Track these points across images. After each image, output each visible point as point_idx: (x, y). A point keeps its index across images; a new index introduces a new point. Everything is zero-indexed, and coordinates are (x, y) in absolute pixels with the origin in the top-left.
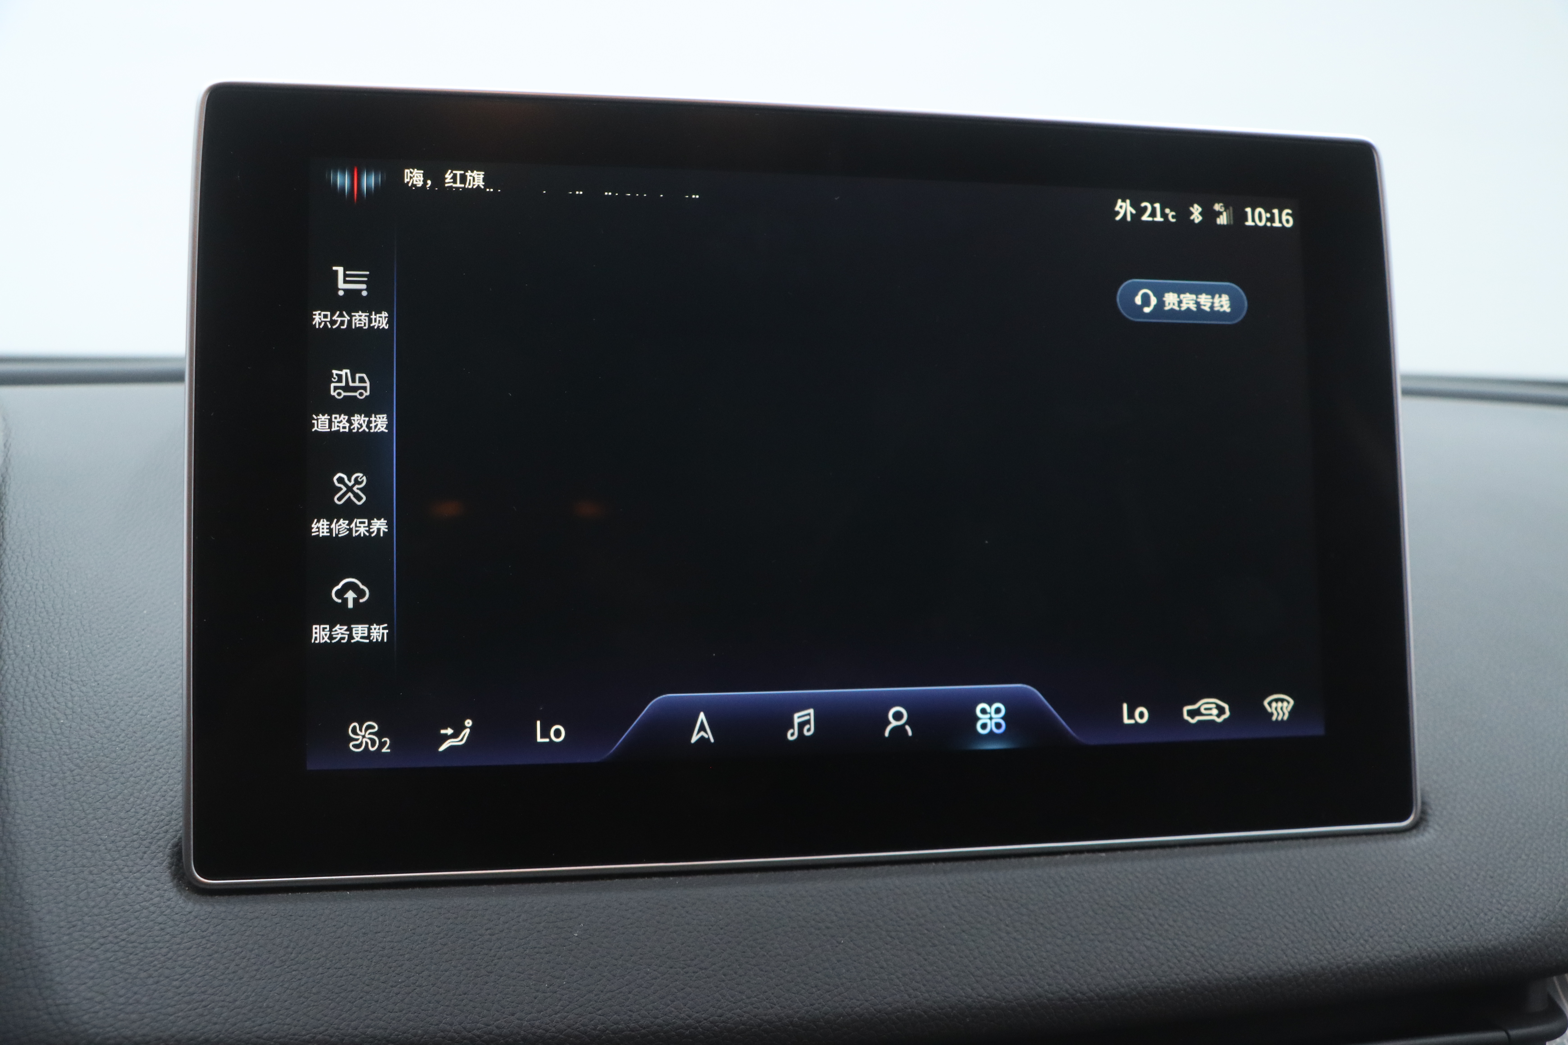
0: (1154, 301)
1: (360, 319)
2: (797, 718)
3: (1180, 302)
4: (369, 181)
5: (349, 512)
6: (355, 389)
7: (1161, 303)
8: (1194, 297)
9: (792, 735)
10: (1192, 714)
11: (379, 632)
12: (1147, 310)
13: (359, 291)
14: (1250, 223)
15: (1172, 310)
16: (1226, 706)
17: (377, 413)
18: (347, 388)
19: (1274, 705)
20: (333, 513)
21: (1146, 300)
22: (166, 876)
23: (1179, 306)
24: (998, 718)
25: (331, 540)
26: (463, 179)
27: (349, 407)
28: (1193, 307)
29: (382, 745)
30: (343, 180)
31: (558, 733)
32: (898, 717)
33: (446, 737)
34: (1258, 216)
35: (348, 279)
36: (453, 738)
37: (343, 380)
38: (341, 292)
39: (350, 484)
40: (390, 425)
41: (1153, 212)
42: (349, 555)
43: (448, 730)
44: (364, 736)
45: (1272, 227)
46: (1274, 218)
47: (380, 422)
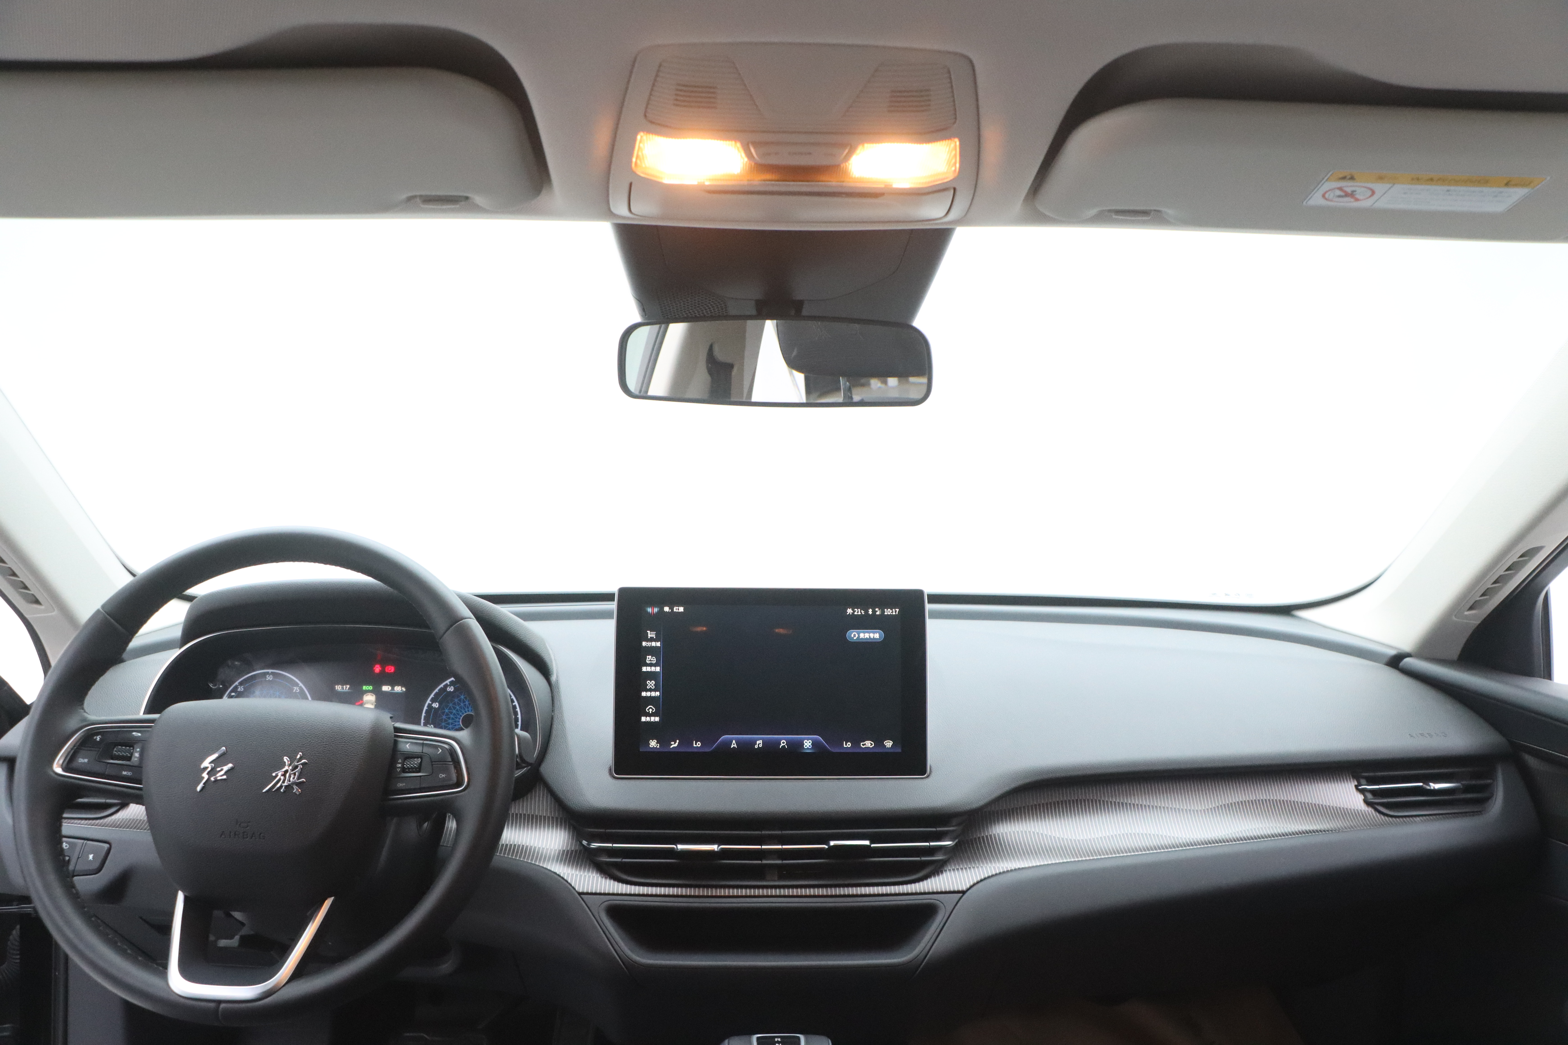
0: (857, 636)
1: (654, 644)
2: (758, 742)
3: (864, 636)
4: (656, 610)
5: (650, 690)
6: (652, 661)
7: (859, 636)
8: (868, 634)
9: (756, 747)
10: (863, 745)
11: (657, 719)
12: (855, 638)
13: (653, 637)
14: (886, 613)
15: (862, 638)
16: (873, 743)
17: (657, 666)
18: (650, 661)
19: (887, 743)
20: (647, 690)
21: (855, 636)
22: (608, 774)
24: (810, 744)
25: (646, 697)
26: (678, 609)
27: (651, 665)
28: (868, 637)
29: (657, 746)
30: (649, 610)
31: (699, 744)
32: (783, 743)
33: (672, 744)
34: (888, 612)
35: (651, 634)
36: (674, 745)
37: (649, 659)
38: (649, 638)
39: (651, 684)
40: (660, 670)
41: (858, 612)
42: (650, 701)
43: (673, 743)
44: (653, 744)
45: (892, 615)
46: (892, 612)
47: (658, 669)
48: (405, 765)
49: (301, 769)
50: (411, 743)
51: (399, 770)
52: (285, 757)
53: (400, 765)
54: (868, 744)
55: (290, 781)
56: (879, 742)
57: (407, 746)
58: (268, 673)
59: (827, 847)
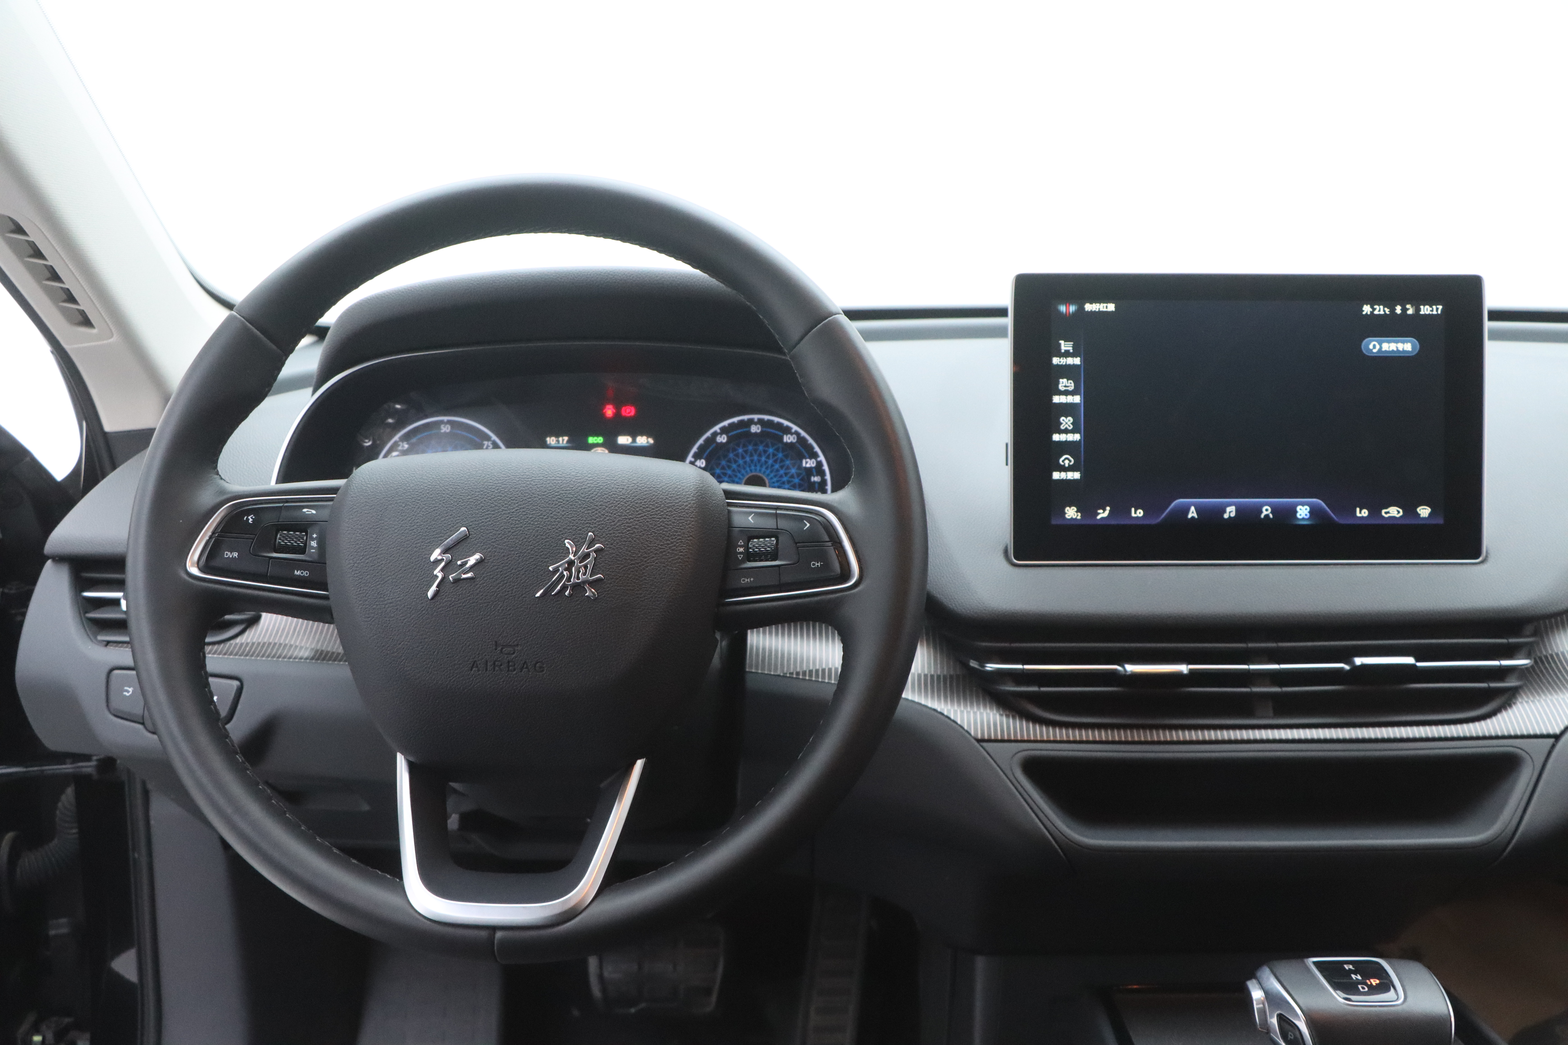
0: (1378, 347)
1: (1070, 360)
2: (1228, 509)
3: (1389, 347)
4: (1072, 308)
5: (1066, 431)
6: (1068, 387)
7: (1381, 347)
8: (1395, 344)
9: (1226, 516)
10: (1386, 513)
11: (1076, 475)
12: (1375, 351)
13: (1069, 351)
14: (1422, 312)
15: (1386, 351)
16: (1401, 511)
17: (1076, 395)
18: (1065, 386)
19: (1422, 510)
20: (1061, 432)
21: (1374, 346)
22: (1003, 559)
23: (1389, 349)
24: (1306, 511)
25: (1060, 442)
26: (1107, 307)
27: (1066, 393)
28: (1395, 349)
29: (1077, 515)
30: (1063, 308)
31: (1140, 513)
32: (1267, 510)
33: (1099, 514)
34: (1425, 310)
35: (1065, 346)
36: (1103, 514)
37: (1064, 384)
38: (1063, 351)
39: (1066, 422)
40: (1081, 400)
41: (1380, 310)
42: (1066, 447)
43: (1100, 511)
44: (1071, 513)
45: (1432, 314)
46: (1432, 311)
47: (1077, 399)
48: (750, 548)
49: (595, 558)
50: (756, 513)
51: (740, 557)
52: (566, 541)
53: (741, 550)
54: (1394, 512)
55: (578, 578)
56: (1410, 509)
57: (750, 518)
58: (442, 422)
59: (1347, 667)
